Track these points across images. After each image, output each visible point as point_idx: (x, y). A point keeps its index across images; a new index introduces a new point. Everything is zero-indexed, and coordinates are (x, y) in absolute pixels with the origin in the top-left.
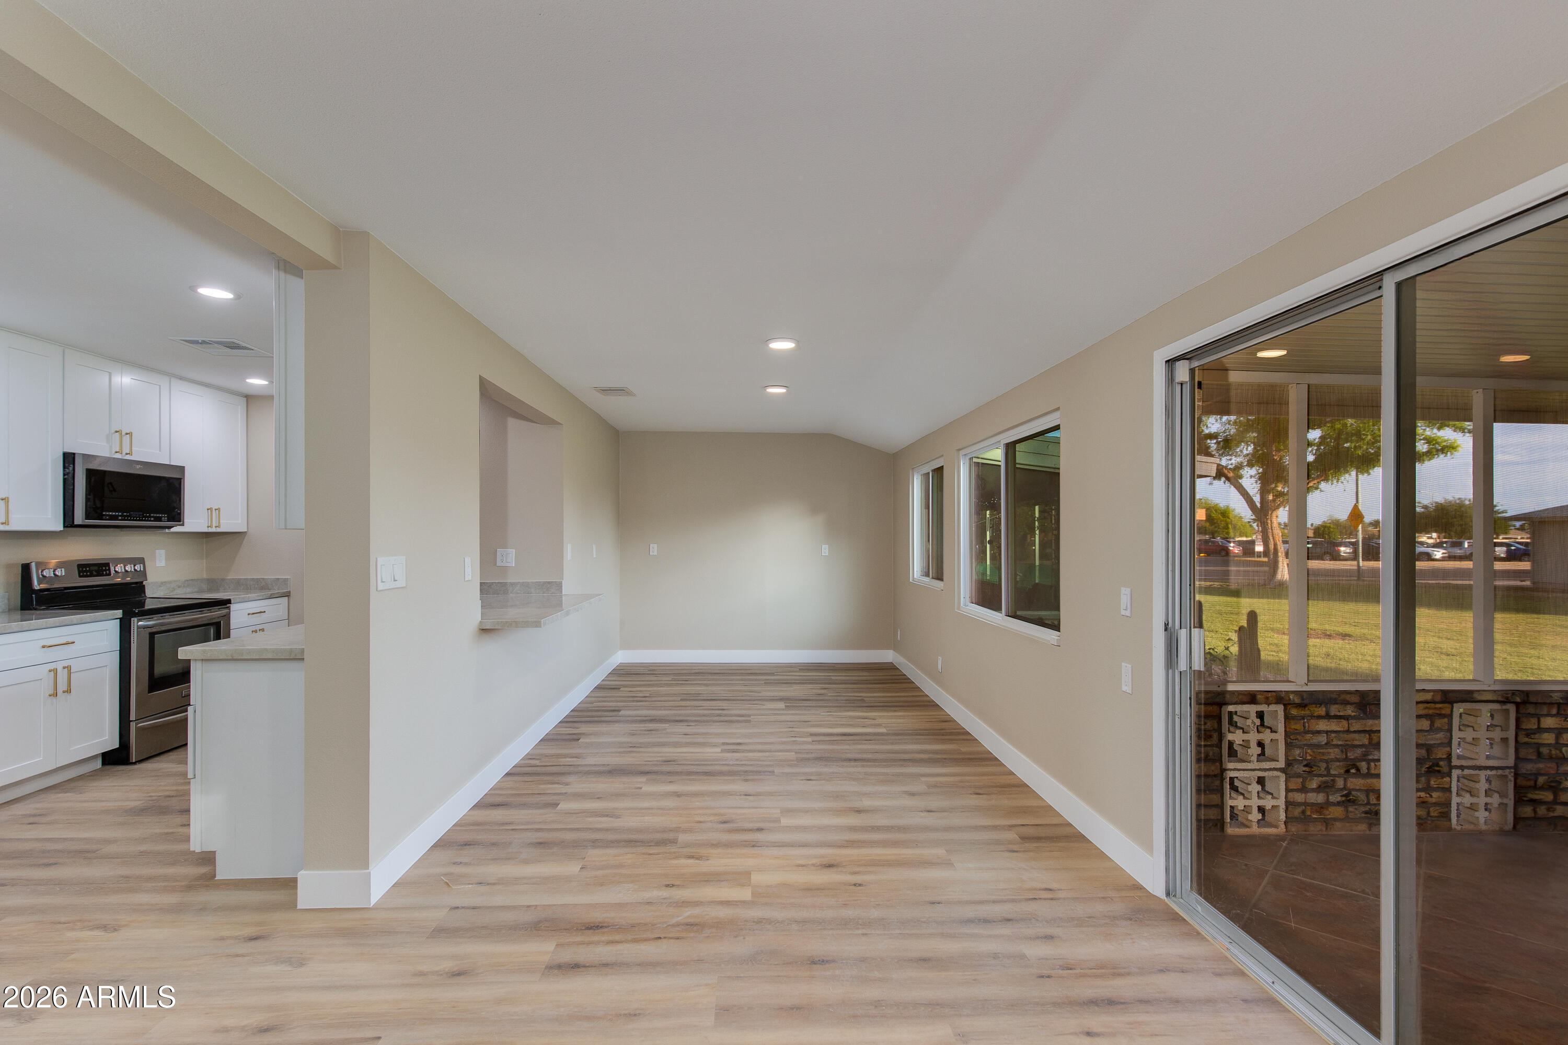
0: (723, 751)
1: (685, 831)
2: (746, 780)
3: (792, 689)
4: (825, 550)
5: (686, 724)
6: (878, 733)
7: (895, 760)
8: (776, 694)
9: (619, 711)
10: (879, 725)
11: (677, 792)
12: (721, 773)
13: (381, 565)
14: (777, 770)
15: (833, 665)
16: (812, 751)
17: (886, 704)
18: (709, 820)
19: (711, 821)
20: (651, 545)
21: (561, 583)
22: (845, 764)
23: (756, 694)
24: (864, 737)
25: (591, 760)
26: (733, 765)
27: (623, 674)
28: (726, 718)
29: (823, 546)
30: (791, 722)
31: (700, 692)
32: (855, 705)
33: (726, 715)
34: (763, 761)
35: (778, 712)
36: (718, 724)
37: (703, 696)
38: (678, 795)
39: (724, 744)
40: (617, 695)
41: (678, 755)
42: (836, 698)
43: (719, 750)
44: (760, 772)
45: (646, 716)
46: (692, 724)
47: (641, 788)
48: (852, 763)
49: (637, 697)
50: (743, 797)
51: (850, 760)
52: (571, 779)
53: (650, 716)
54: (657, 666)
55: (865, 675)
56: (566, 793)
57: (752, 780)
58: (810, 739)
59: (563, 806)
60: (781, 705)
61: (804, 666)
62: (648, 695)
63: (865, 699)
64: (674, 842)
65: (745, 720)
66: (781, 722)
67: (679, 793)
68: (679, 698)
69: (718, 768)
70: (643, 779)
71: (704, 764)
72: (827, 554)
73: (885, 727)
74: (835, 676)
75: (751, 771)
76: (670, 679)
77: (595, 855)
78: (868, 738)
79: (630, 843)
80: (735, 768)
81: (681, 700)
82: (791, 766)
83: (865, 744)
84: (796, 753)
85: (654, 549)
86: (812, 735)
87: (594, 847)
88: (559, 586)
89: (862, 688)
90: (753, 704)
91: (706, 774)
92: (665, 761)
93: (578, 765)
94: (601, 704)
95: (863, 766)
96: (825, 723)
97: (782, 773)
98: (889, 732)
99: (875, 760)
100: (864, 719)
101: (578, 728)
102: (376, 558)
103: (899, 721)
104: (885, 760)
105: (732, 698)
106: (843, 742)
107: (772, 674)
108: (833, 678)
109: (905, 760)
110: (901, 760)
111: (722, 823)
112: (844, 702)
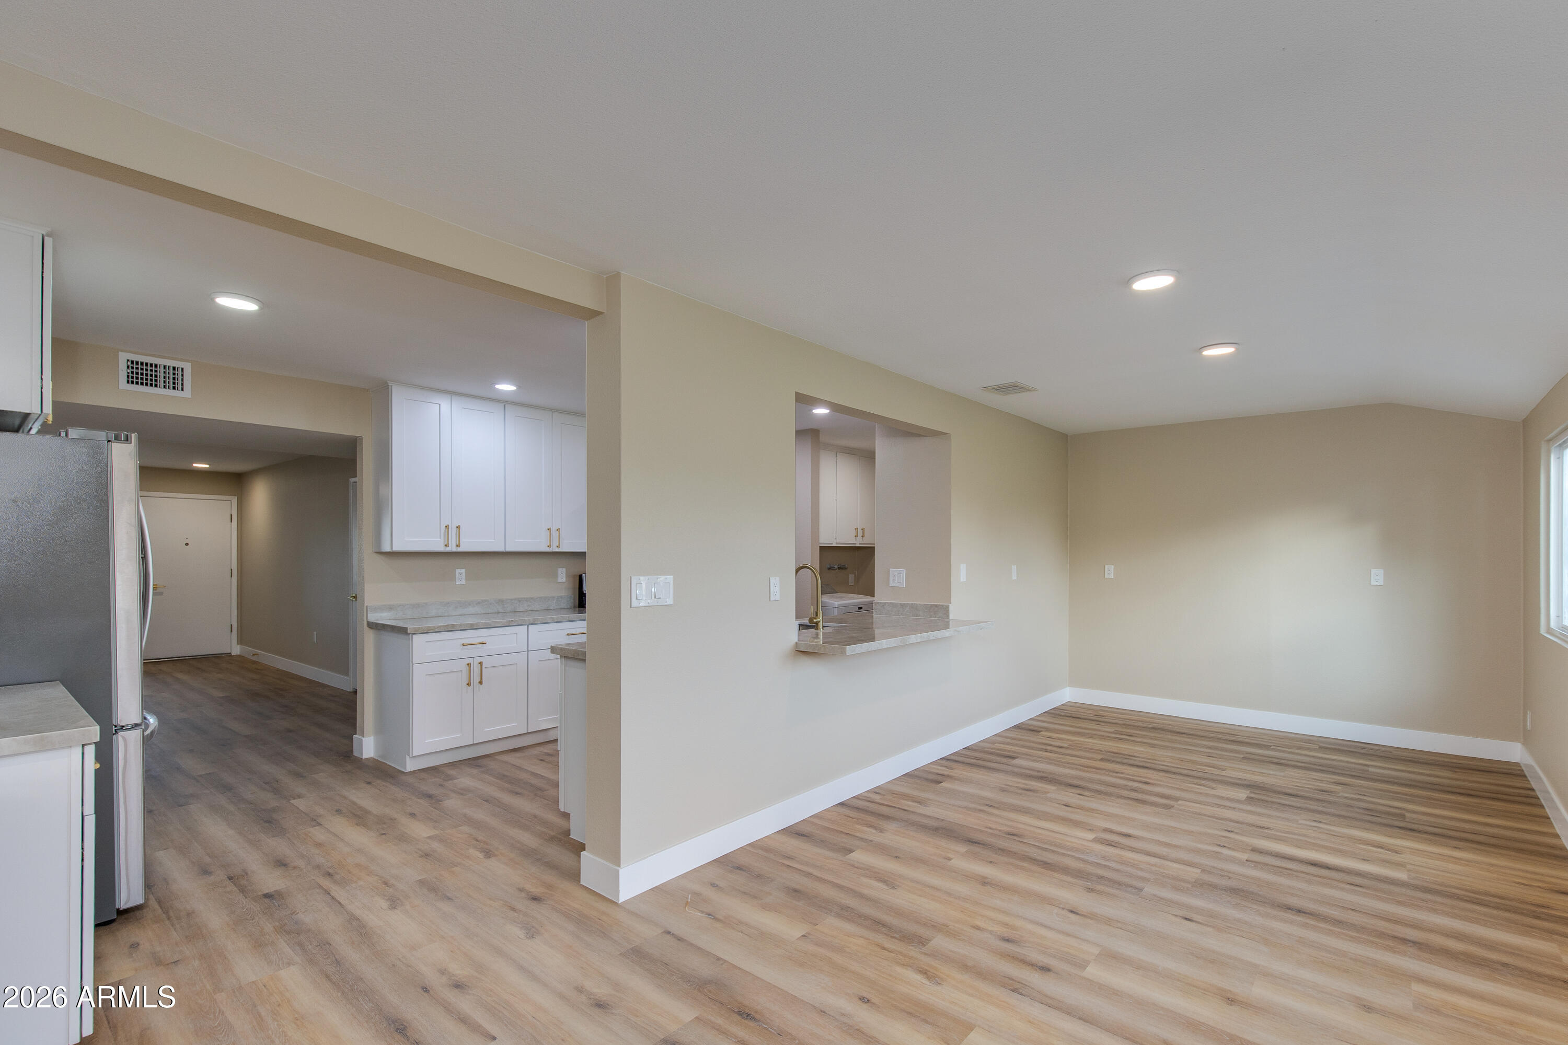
0: (1095, 840)
1: (952, 934)
2: (1090, 890)
3: (1282, 774)
4: (1377, 577)
5: (1079, 791)
6: (1386, 878)
7: (1382, 935)
8: (1248, 776)
9: (1013, 758)
10: (1400, 865)
11: (986, 878)
12: (1066, 870)
13: (637, 584)
14: (1149, 889)
15: (1388, 749)
16: (1231, 875)
17: (1445, 832)
18: (990, 929)
19: (991, 932)
20: (1106, 566)
21: (948, 607)
22: (1274, 912)
23: (1220, 773)
24: (1349, 878)
25: (929, 810)
26: (1092, 863)
27: (1061, 716)
28: (1140, 796)
29: (1373, 571)
30: (1237, 822)
31: (1135, 754)
32: (1379, 820)
33: (1143, 792)
34: (1142, 870)
35: (1228, 804)
36: (1123, 801)
37: (1135, 760)
38: (984, 882)
39: (1106, 830)
40: (1032, 739)
41: (1032, 829)
42: (1349, 802)
43: (1091, 836)
44: (1120, 884)
45: (1039, 771)
46: (1087, 793)
47: (950, 859)
48: (1289, 916)
49: (1051, 745)
50: (1065, 913)
51: (1289, 908)
52: (892, 826)
53: (1043, 772)
54: (1108, 711)
55: (1444, 776)
56: (871, 841)
57: (1100, 893)
58: (1244, 856)
59: (859, 856)
60: (1242, 794)
61: (1335, 744)
62: (1065, 745)
63: (1407, 815)
64: (922, 942)
65: (1166, 804)
66: (1218, 818)
67: (987, 881)
68: (1100, 757)
69: (1068, 862)
70: (962, 848)
71: (1053, 851)
72: (1381, 583)
73: (1409, 871)
74: (1376, 767)
75: (1109, 880)
76: (1112, 730)
77: (831, 925)
78: (1358, 880)
79: (877, 925)
80: (1091, 869)
81: (1102, 760)
82: (1176, 889)
83: (1342, 889)
84: (1203, 871)
85: (1110, 571)
86: (1255, 850)
87: (838, 916)
88: (946, 610)
89: (1417, 796)
90: (1197, 785)
91: (1046, 865)
92: (1009, 834)
93: (913, 812)
94: (1002, 746)
95: (1305, 926)
96: (1294, 837)
97: (1155, 895)
98: (1412, 882)
99: (1338, 922)
100: (1378, 847)
101: (952, 769)
102: (631, 577)
103: (1451, 866)
104: (1362, 929)
105: (1174, 770)
106: (1302, 875)
107: (1267, 747)
108: (1371, 769)
109: (1404, 941)
110: (1395, 937)
111: (1004, 940)
112: (1361, 811)
